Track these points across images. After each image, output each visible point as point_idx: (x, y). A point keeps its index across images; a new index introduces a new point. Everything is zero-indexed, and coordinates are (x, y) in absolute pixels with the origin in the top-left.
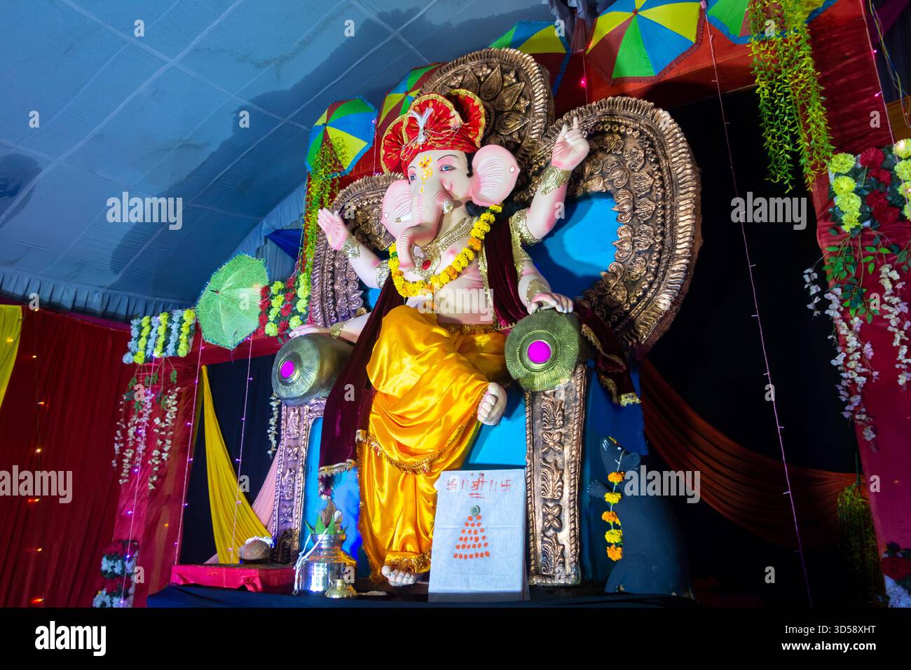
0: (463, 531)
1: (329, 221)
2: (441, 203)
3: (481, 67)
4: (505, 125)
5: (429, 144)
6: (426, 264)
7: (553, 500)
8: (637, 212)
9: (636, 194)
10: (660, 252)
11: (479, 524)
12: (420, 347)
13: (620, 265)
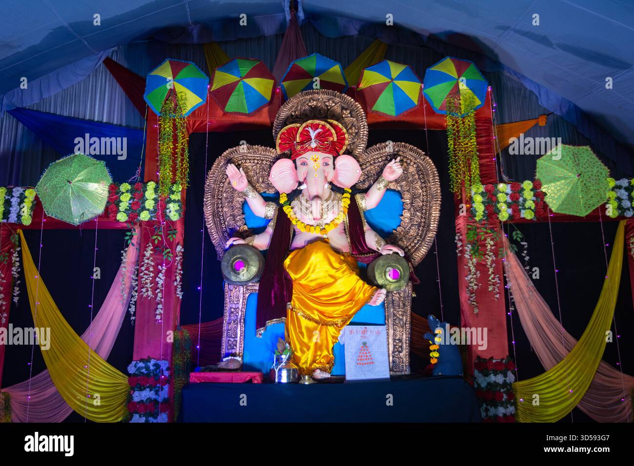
0: (360, 353)
5: (318, 148)
7: (398, 340)
8: (413, 205)
9: (413, 196)
10: (424, 227)
11: (367, 350)
12: (336, 265)
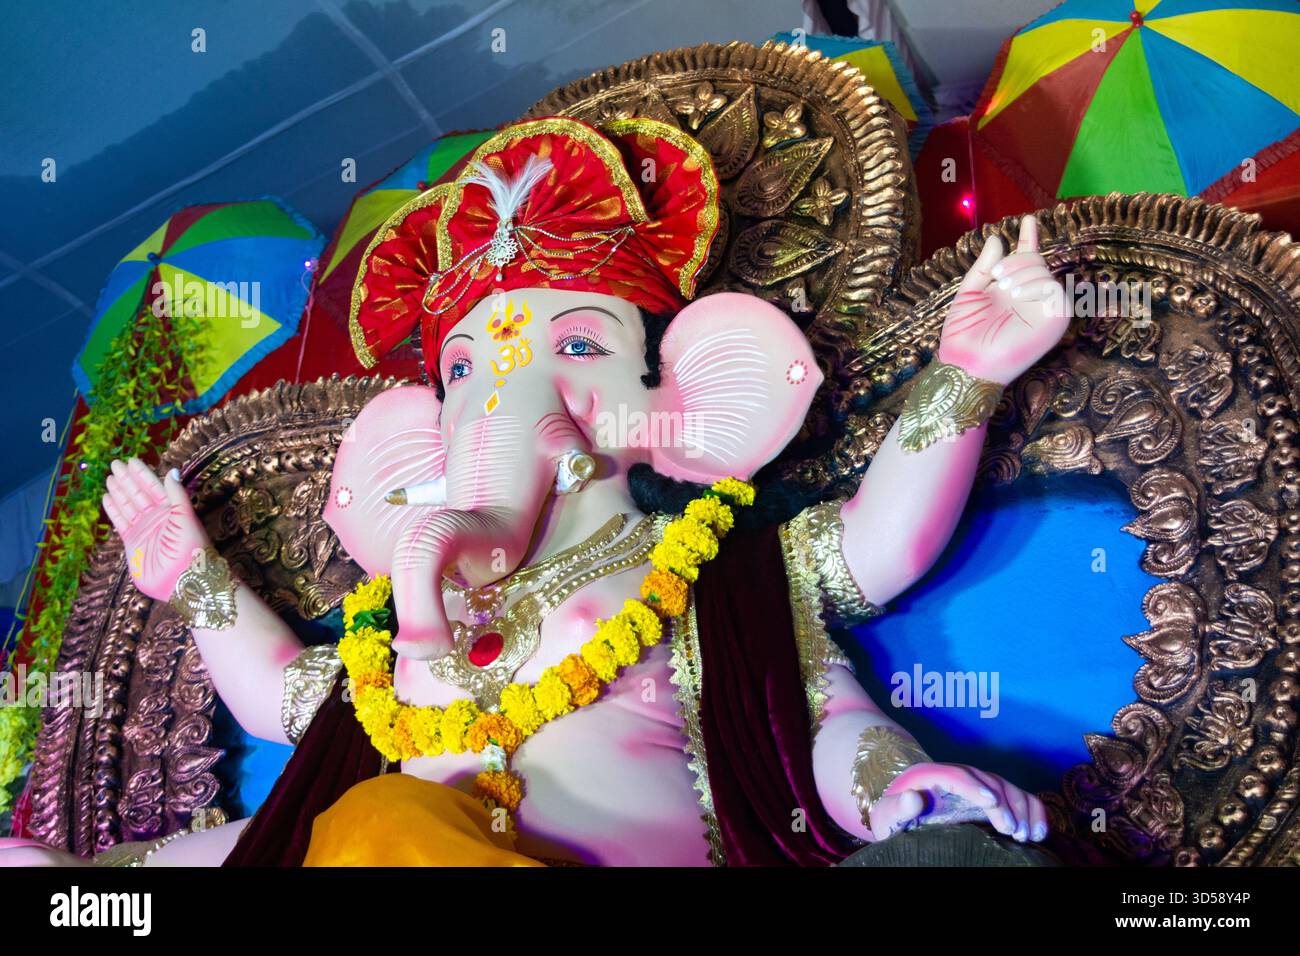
1: (141, 501)
2: (553, 453)
3: (694, 92)
4: (761, 254)
5: (526, 267)
6: (486, 647)
8: (1215, 542)
9: (1209, 486)
13: (1156, 714)
